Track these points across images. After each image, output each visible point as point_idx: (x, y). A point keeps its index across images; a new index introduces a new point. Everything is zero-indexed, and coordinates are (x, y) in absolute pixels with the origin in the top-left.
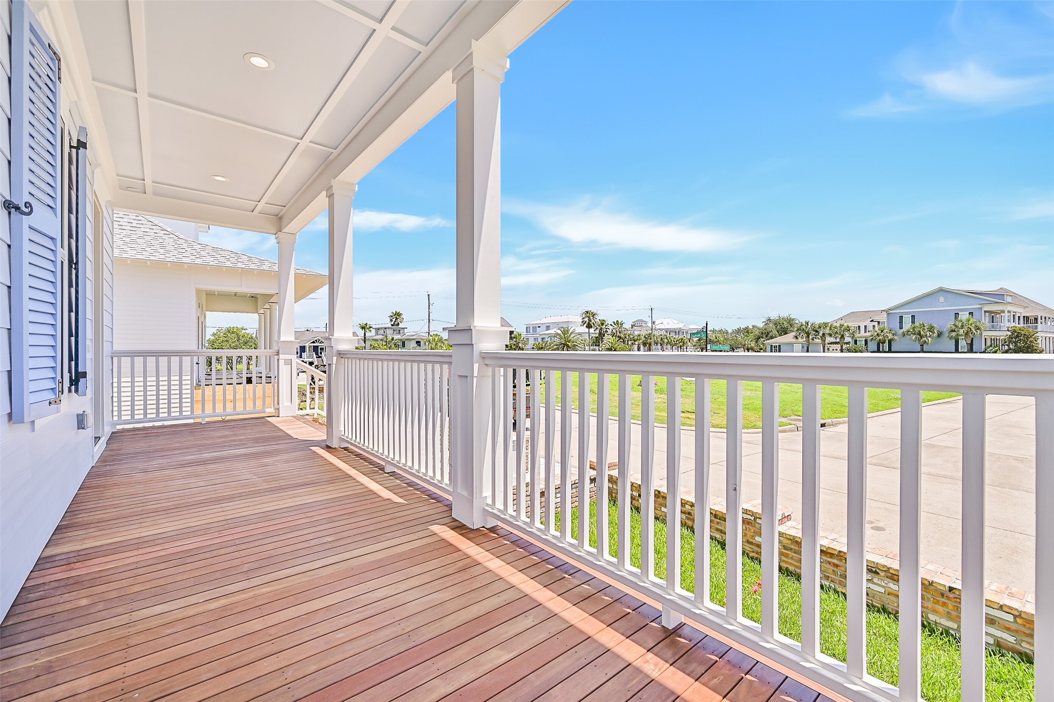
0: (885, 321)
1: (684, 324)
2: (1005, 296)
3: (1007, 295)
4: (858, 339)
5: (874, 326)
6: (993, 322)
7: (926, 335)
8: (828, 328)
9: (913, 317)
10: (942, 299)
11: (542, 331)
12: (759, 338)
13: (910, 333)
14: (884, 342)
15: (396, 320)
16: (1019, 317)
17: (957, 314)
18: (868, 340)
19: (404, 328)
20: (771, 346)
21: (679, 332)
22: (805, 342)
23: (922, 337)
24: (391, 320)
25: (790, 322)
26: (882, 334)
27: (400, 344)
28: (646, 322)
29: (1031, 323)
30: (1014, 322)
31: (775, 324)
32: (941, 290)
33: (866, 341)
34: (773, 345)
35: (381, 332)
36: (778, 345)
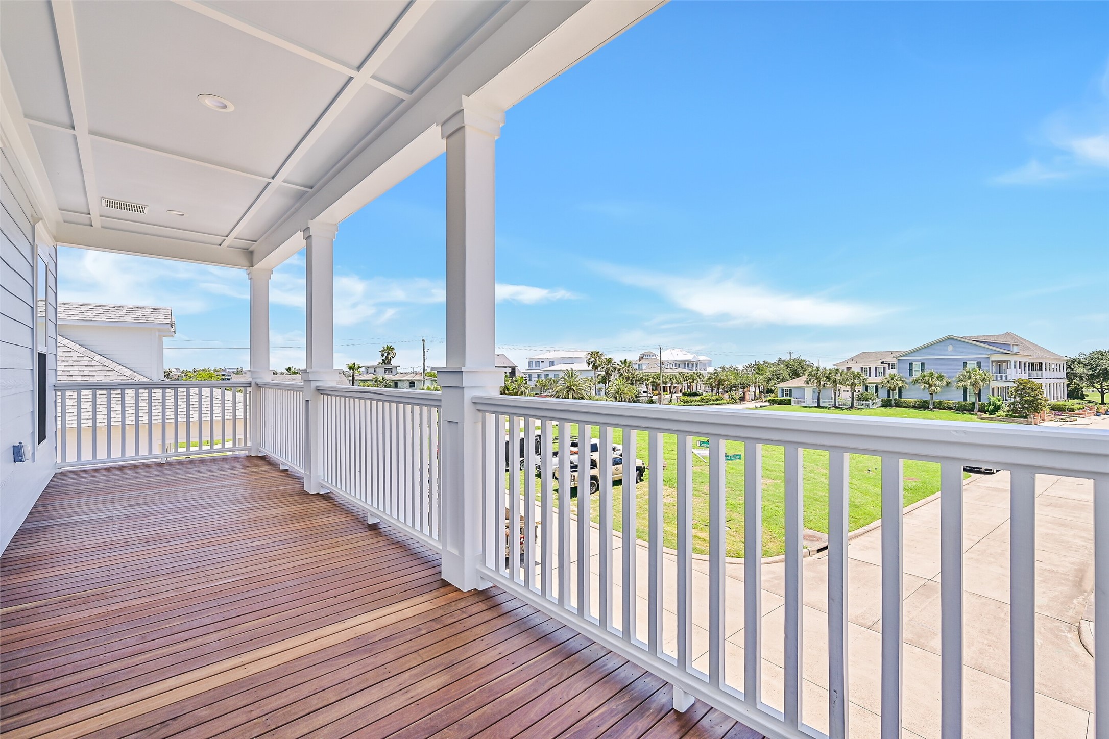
0: (895, 363)
1: (693, 355)
2: (1012, 345)
3: (1013, 345)
4: (869, 385)
5: (884, 368)
6: (1000, 373)
7: (935, 384)
8: (839, 374)
9: (923, 364)
10: (950, 348)
11: (545, 367)
12: (770, 380)
13: (919, 381)
14: (894, 390)
15: (388, 355)
16: (1025, 363)
17: (965, 364)
18: (879, 387)
19: (396, 367)
20: (783, 390)
21: (688, 364)
22: (816, 387)
23: (931, 386)
24: (383, 355)
25: (801, 363)
26: (892, 382)
27: (392, 384)
28: (654, 355)
29: (1036, 370)
30: (1020, 368)
31: (787, 367)
32: (950, 338)
33: (877, 387)
34: (784, 389)
35: (372, 370)
36: (789, 389)
